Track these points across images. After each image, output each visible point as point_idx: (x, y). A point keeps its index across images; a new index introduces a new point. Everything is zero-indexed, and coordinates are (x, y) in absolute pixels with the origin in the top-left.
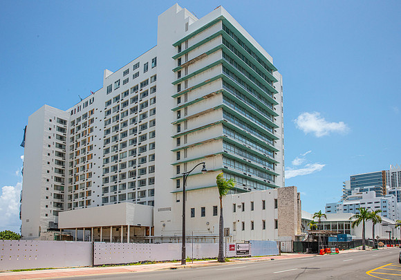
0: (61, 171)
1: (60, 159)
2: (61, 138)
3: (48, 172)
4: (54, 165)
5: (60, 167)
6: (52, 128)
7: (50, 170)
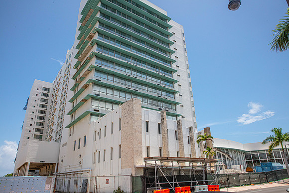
0: (41, 124)
1: (42, 115)
2: (45, 101)
3: (31, 125)
4: (36, 120)
5: (41, 121)
6: (38, 94)
7: (33, 123)
